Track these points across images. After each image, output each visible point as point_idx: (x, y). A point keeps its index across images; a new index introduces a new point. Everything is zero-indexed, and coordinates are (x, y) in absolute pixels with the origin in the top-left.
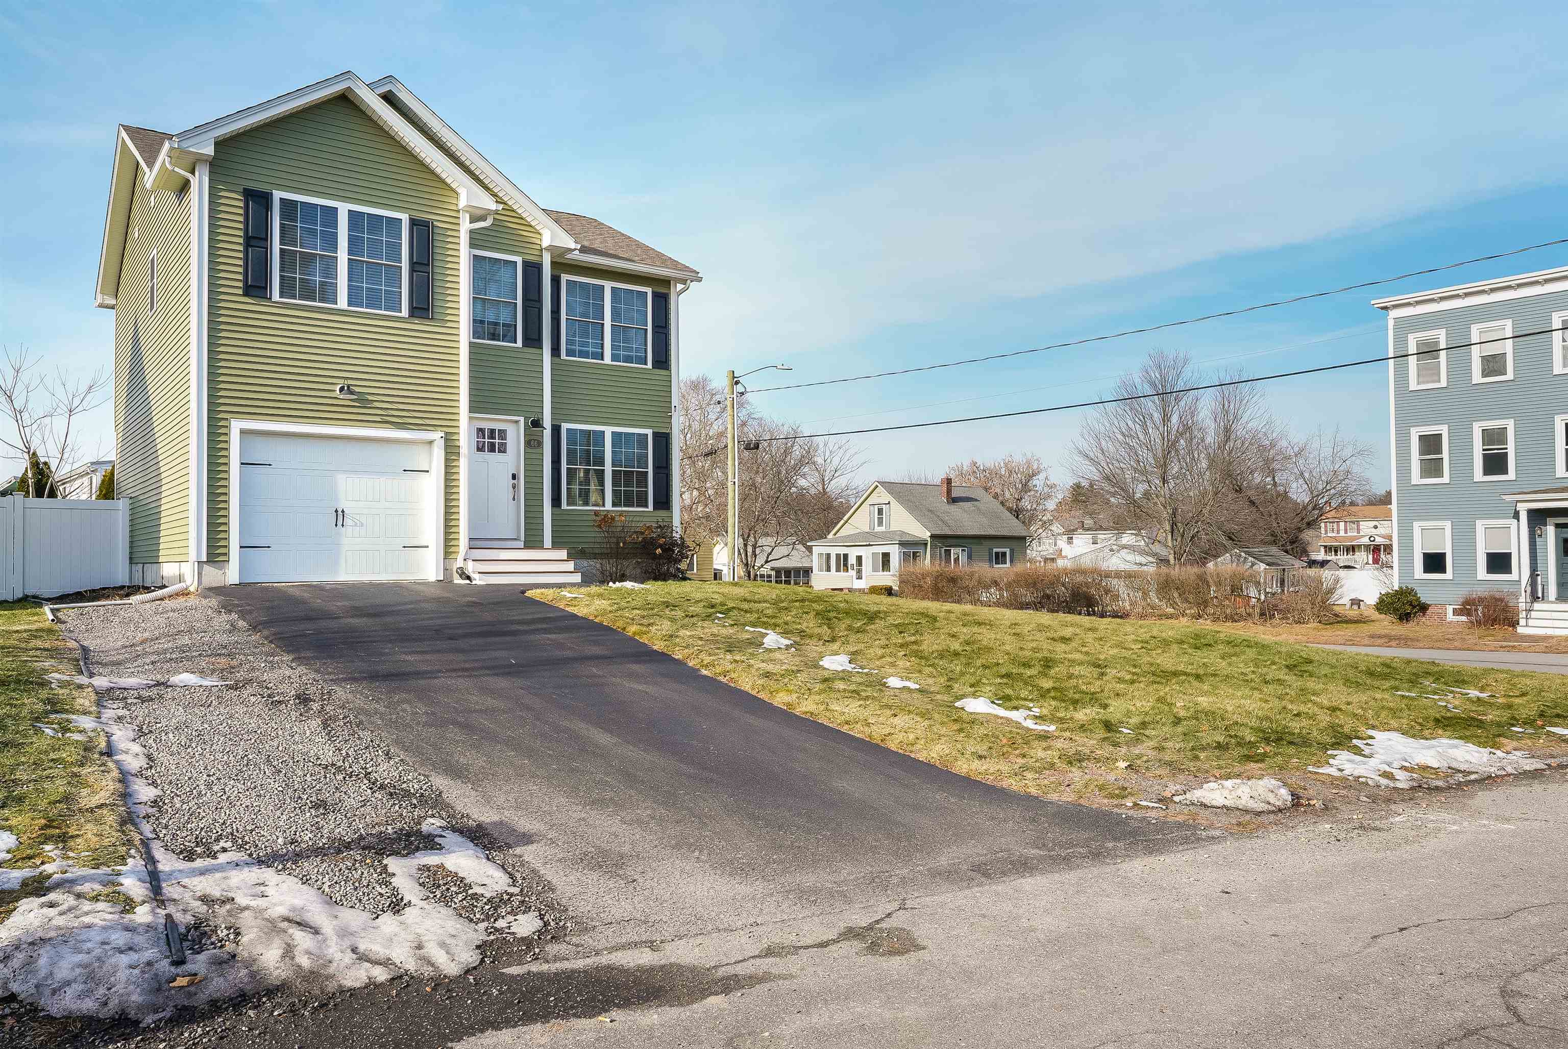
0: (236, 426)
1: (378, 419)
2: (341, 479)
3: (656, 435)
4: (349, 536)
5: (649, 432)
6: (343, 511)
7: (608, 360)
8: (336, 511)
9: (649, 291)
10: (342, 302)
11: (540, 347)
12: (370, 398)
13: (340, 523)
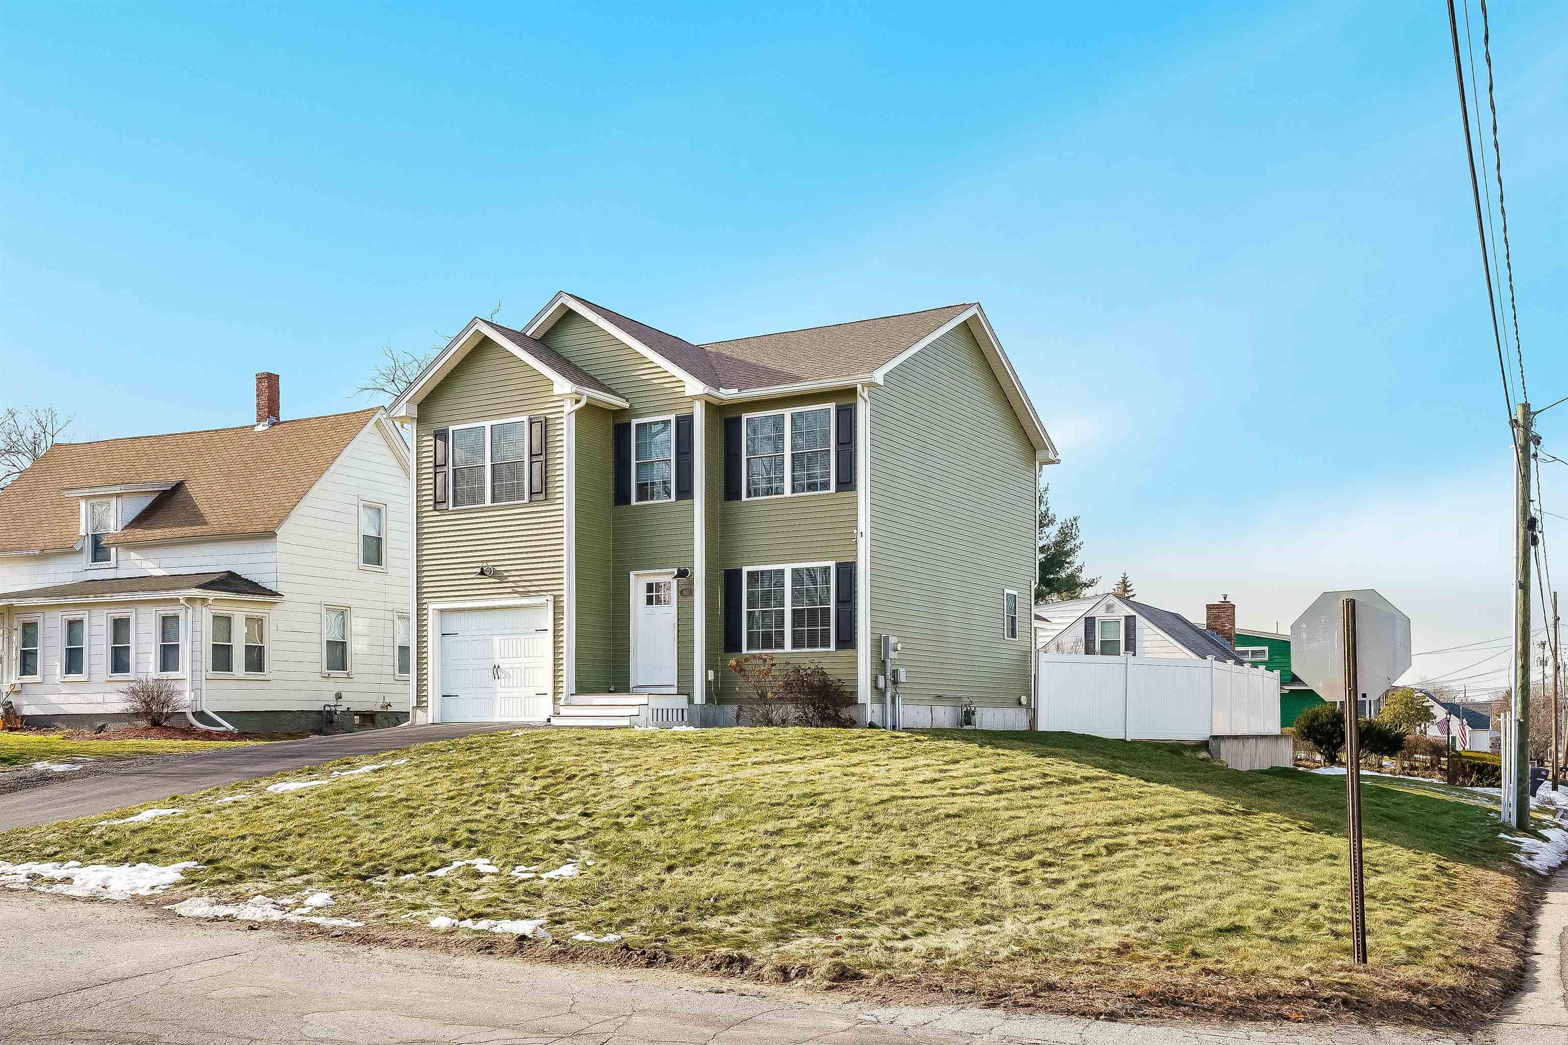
0: (432, 607)
1: (510, 590)
2: (496, 639)
3: (839, 566)
4: (501, 689)
5: (832, 564)
6: (499, 667)
7: (788, 492)
8: (495, 667)
9: (832, 406)
10: (488, 502)
11: (691, 497)
12: (506, 574)
13: (497, 677)
